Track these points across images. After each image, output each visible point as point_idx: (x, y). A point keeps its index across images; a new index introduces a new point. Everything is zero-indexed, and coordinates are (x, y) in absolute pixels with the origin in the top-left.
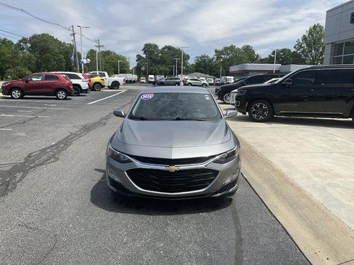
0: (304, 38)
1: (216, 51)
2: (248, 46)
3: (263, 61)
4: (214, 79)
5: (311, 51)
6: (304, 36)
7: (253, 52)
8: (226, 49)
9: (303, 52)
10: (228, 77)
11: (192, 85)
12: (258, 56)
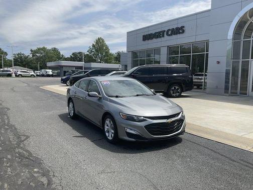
0: (93, 46)
1: (31, 51)
2: (55, 48)
3: (66, 59)
4: (34, 71)
5: (98, 55)
6: (93, 44)
7: (59, 53)
8: (39, 49)
9: (93, 55)
10: (47, 70)
11: (22, 76)
12: (63, 56)
